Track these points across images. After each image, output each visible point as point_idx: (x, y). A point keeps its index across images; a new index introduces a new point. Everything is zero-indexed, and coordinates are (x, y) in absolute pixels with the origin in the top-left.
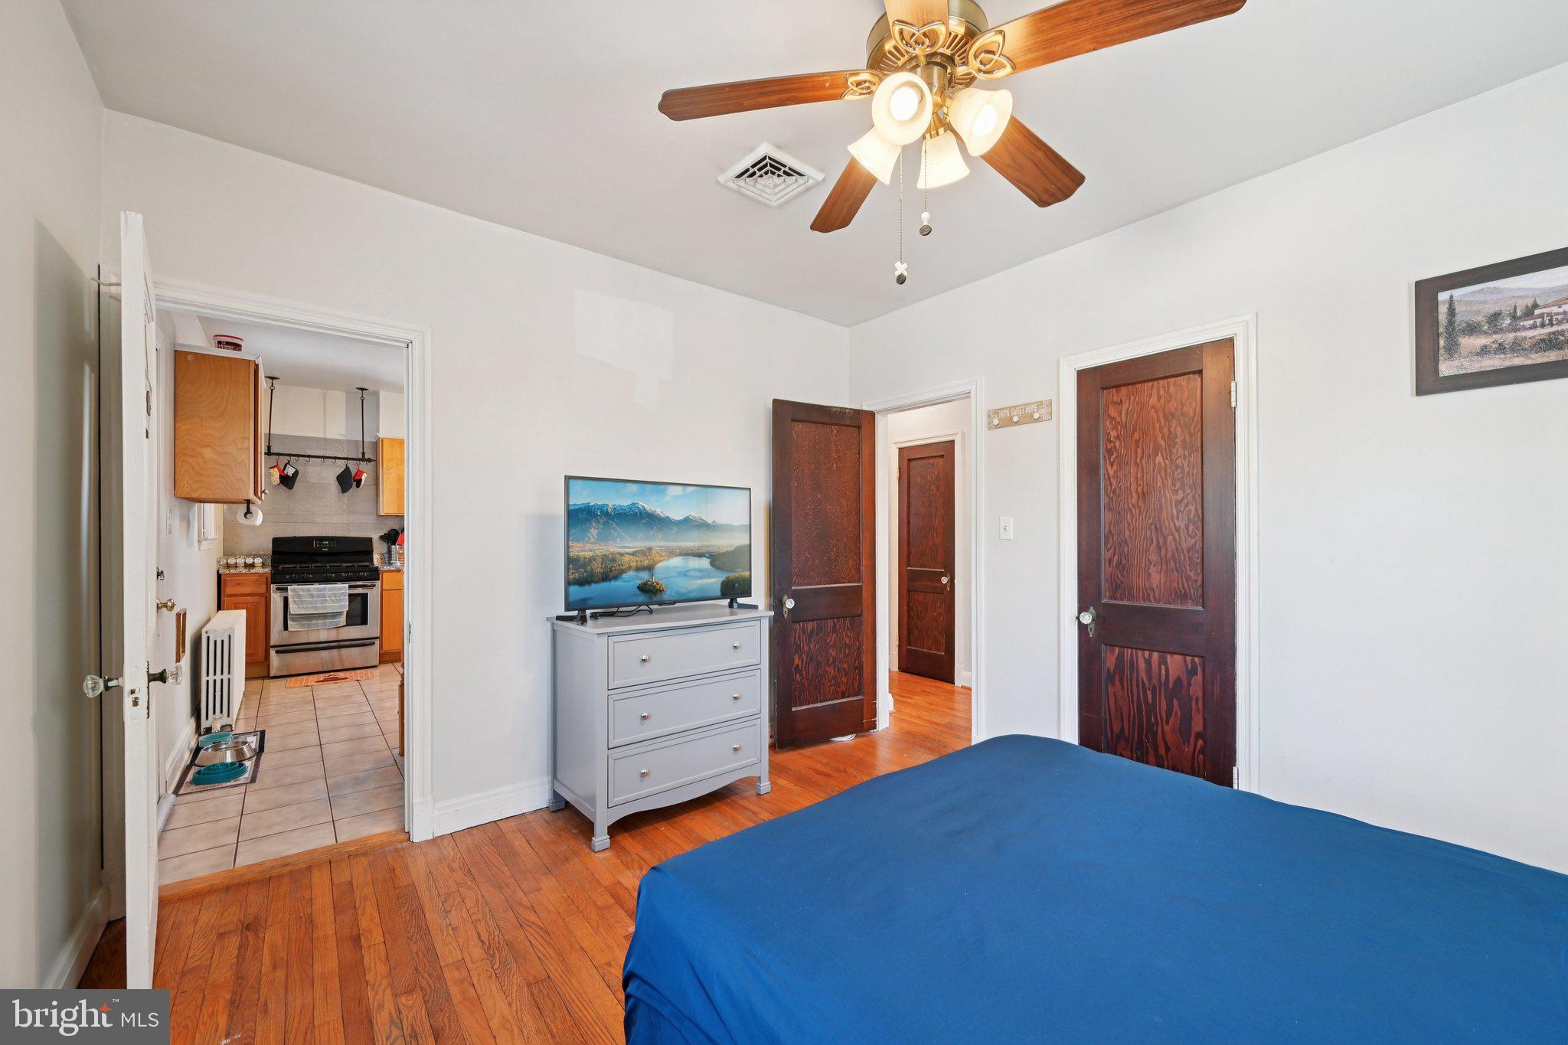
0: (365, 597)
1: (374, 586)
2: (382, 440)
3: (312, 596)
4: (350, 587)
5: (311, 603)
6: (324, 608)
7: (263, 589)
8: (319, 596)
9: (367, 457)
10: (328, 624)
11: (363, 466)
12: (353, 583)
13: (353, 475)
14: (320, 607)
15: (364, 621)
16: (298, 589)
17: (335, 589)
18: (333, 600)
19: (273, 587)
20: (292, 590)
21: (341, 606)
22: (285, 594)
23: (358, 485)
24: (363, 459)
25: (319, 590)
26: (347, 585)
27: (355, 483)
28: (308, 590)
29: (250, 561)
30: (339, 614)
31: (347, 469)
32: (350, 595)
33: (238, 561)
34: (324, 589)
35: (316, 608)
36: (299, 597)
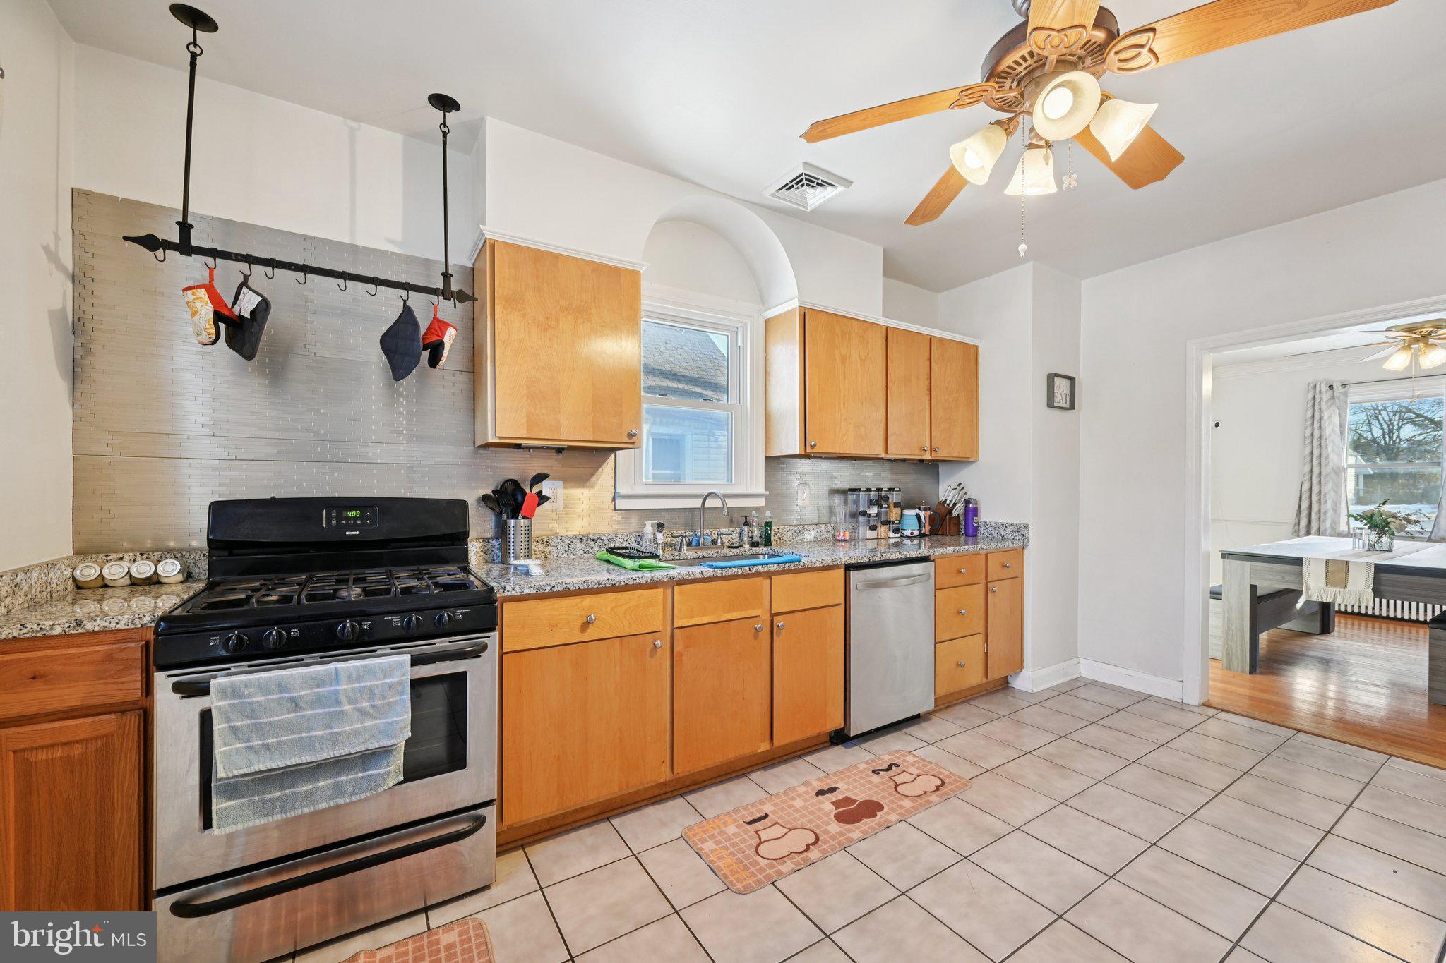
0: (458, 682)
1: (484, 648)
2: (493, 247)
3: (296, 704)
4: (417, 661)
5: (288, 727)
6: (334, 740)
7: (131, 687)
8: (318, 701)
9: (455, 287)
10: (348, 788)
11: (447, 310)
12: (426, 647)
13: (423, 331)
14: (321, 739)
15: (456, 759)
16: (247, 685)
17: (369, 671)
18: (363, 712)
19: (163, 682)
20: (227, 693)
21: (387, 730)
22: (200, 703)
23: (434, 361)
24: (445, 293)
25: (319, 681)
26: (407, 658)
27: (425, 355)
28: (281, 686)
29: (143, 569)
30: (385, 752)
31: (407, 312)
32: (416, 684)
33: (106, 572)
34: (336, 677)
35: (309, 744)
36: (250, 711)
